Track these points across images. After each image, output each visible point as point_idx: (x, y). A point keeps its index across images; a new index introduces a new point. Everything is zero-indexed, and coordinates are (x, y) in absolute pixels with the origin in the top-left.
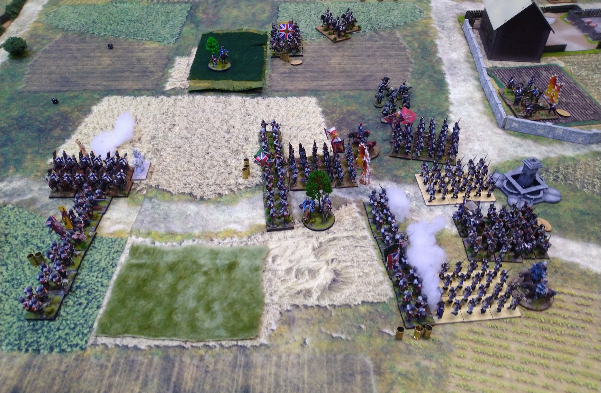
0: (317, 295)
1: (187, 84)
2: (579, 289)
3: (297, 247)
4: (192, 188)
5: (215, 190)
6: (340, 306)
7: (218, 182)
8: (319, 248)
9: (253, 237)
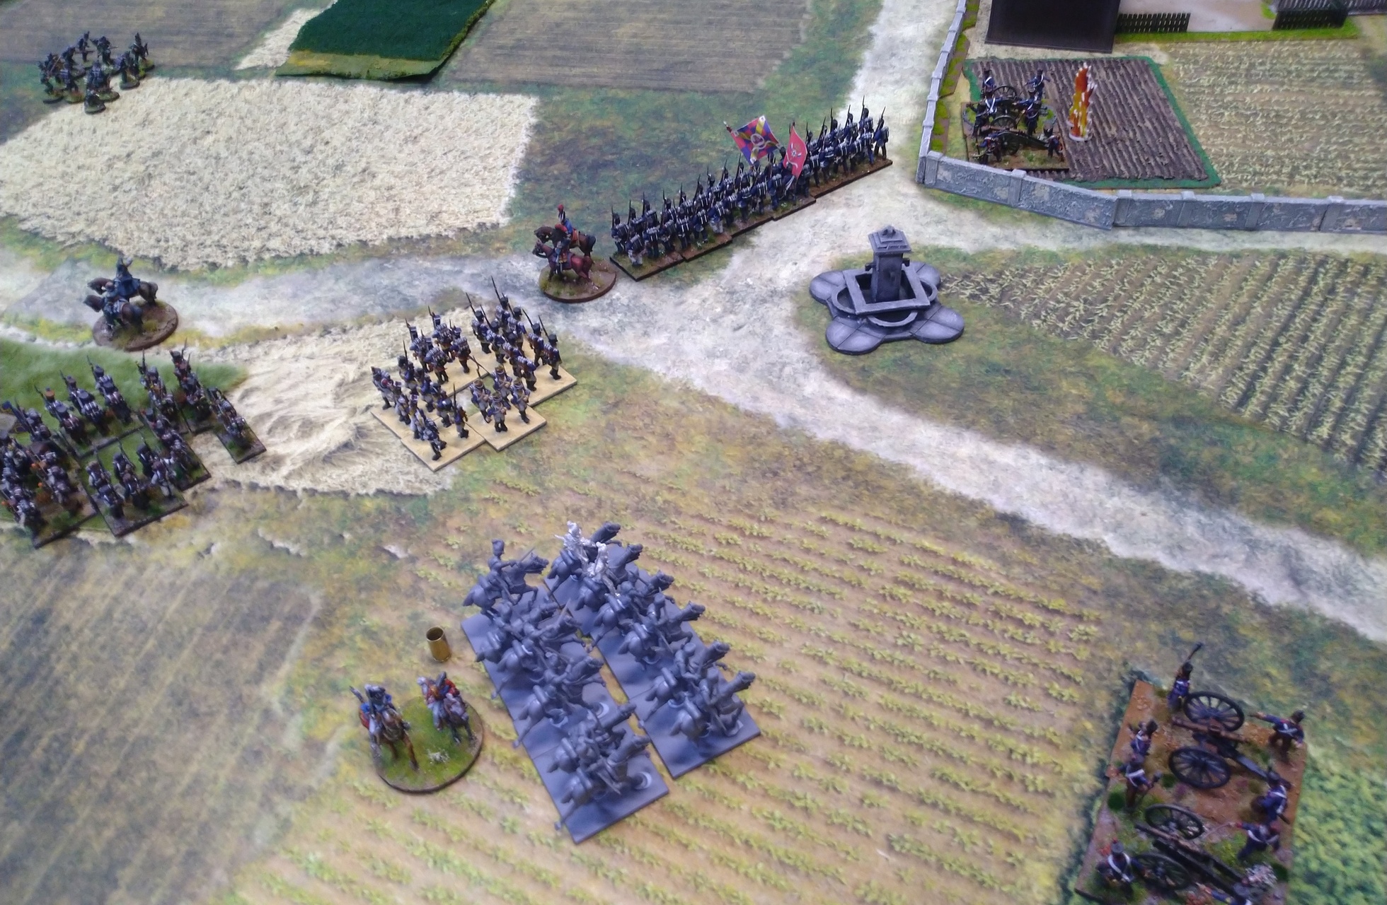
0: (292, 468)
1: (283, 59)
3: (309, 376)
4: (166, 250)
5: (208, 256)
6: (324, 494)
7: (224, 242)
8: (354, 382)
9: (230, 349)
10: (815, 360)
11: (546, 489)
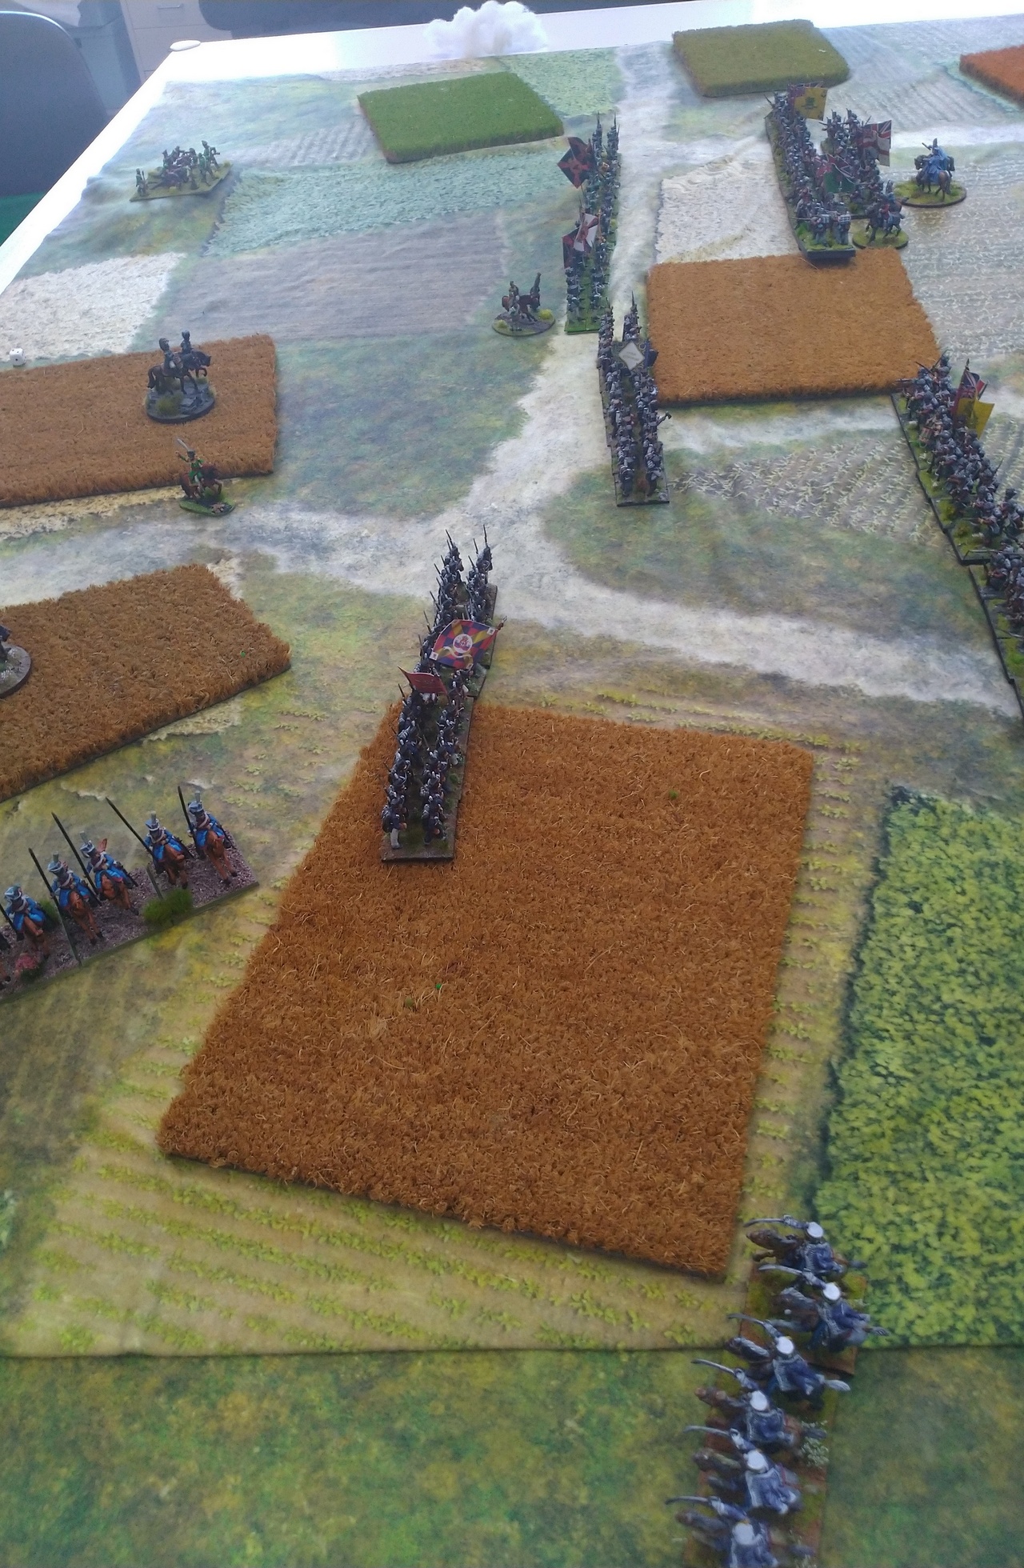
2: (650, 692)
10: (572, 568)
11: (334, 713)
